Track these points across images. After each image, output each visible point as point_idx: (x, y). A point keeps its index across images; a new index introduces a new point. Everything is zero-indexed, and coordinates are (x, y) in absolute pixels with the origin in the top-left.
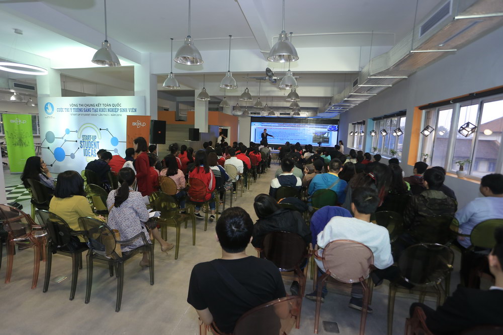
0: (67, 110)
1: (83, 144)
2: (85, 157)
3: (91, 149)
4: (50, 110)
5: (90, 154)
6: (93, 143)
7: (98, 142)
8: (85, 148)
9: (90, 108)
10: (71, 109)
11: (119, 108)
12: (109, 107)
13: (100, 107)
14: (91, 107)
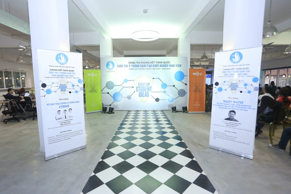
0: (126, 66)
1: (138, 89)
2: (140, 97)
3: (145, 92)
4: (111, 66)
5: (144, 95)
6: (147, 88)
7: (151, 87)
8: (140, 91)
9: (145, 64)
10: (129, 65)
11: (169, 64)
12: (161, 64)
13: (153, 64)
14: (147, 64)
